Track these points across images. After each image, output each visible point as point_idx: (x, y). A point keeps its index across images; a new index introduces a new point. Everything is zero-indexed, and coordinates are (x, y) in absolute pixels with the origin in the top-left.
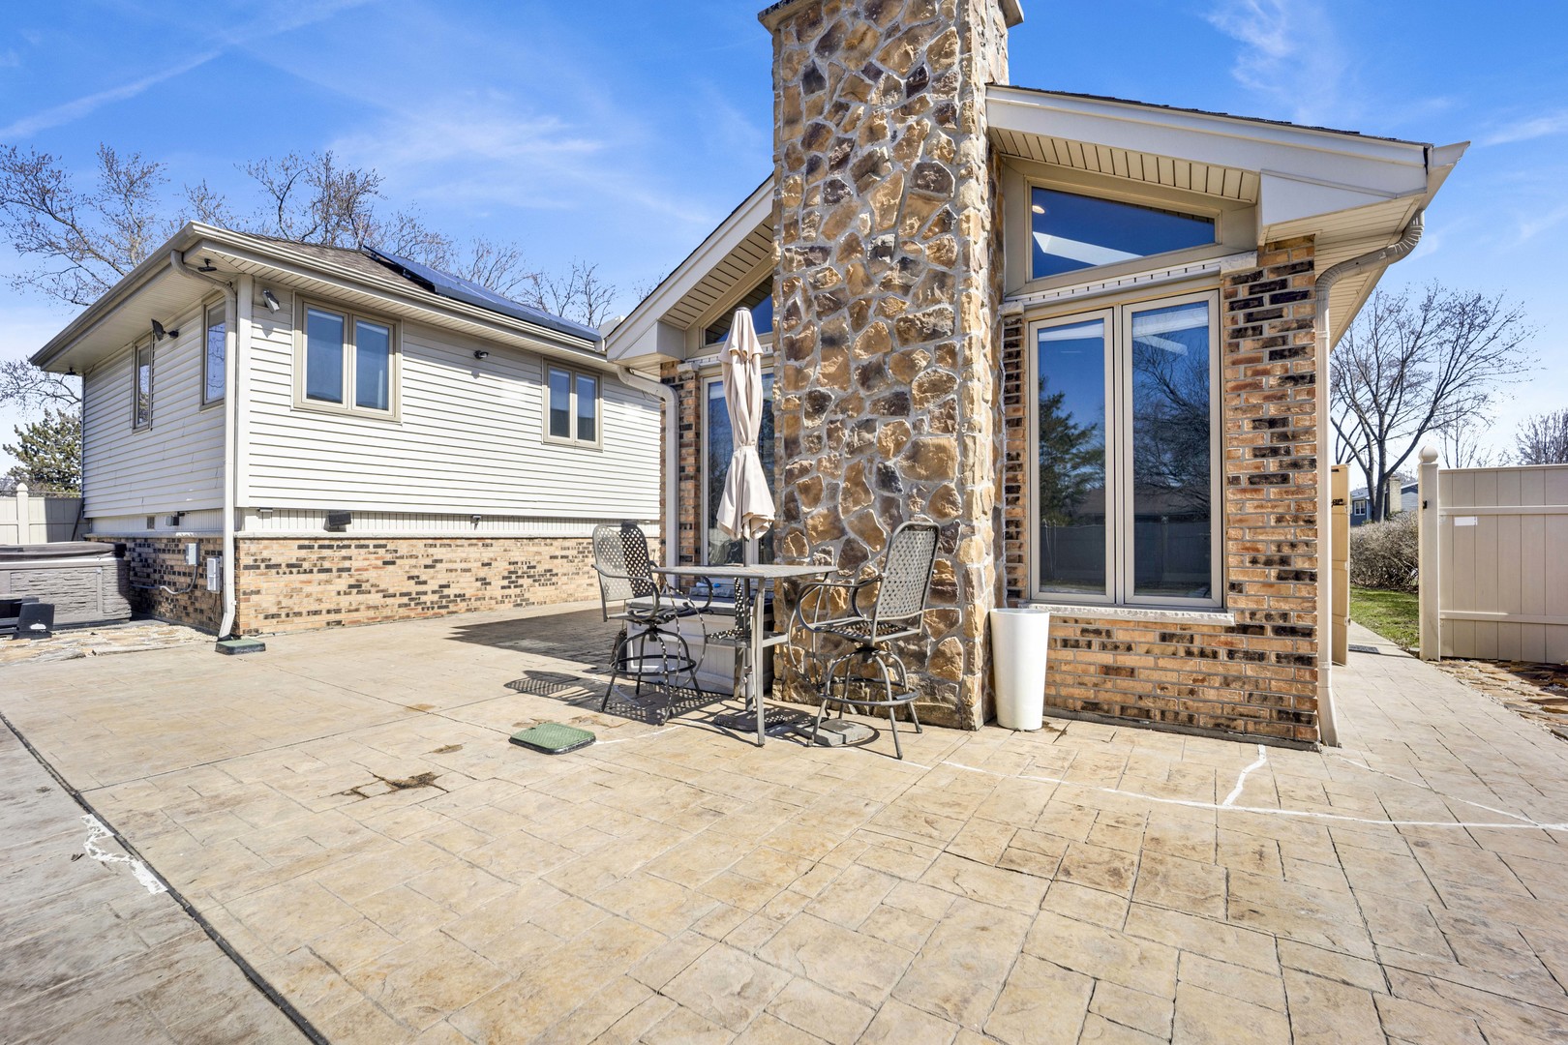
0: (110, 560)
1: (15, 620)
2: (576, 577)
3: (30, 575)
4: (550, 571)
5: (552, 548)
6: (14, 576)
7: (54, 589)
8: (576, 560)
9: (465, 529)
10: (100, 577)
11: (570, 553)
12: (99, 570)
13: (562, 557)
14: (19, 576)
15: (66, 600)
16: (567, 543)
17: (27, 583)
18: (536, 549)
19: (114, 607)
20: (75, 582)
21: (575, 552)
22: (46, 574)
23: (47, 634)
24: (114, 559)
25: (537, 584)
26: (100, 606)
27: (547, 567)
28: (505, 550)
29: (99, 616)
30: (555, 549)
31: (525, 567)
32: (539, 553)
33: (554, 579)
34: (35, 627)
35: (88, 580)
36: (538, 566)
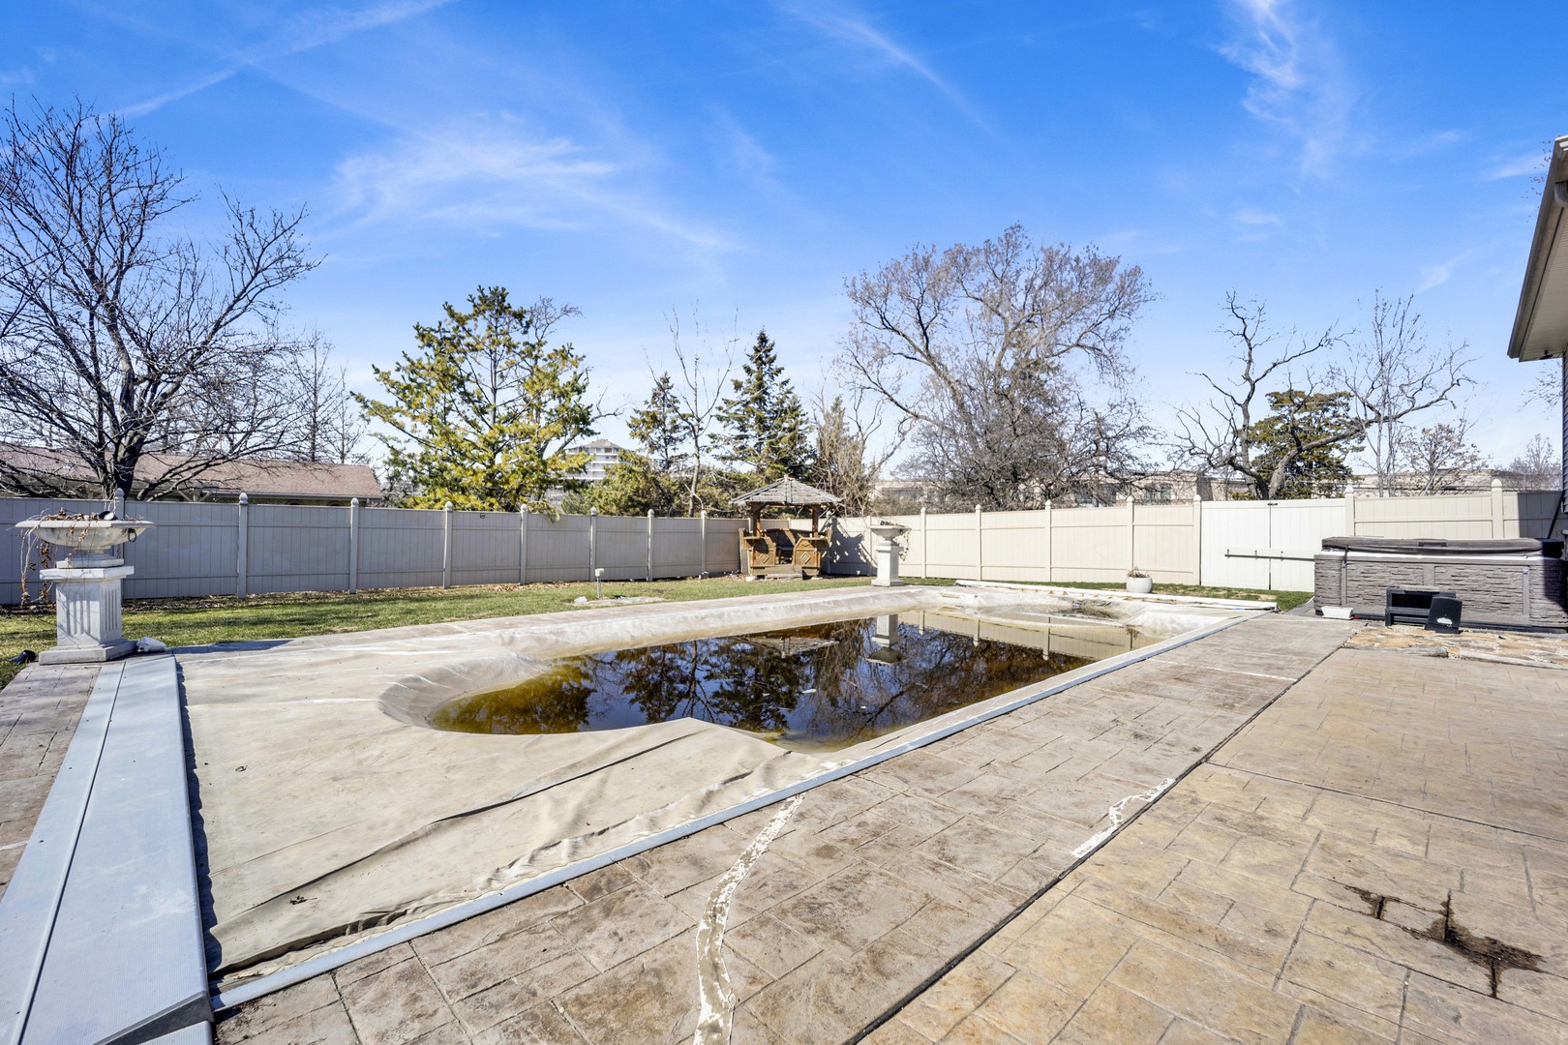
0: (1537, 559)
1: (1426, 612)
3: (1453, 570)
6: (1437, 569)
7: (1475, 586)
10: (1526, 579)
12: (1526, 569)
14: (1443, 570)
15: (1488, 598)
17: (1449, 577)
19: (1543, 614)
20: (1498, 581)
22: (1468, 570)
23: (1454, 629)
24: (1541, 558)
26: (1527, 609)
29: (1524, 619)
34: (1442, 621)
35: (1513, 580)
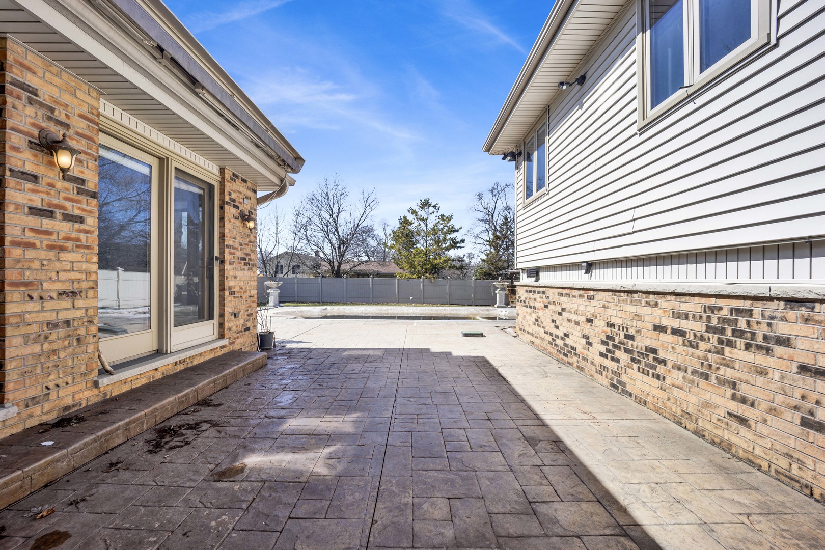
2: (702, 382)
4: (654, 351)
5: (658, 312)
8: (703, 346)
9: (578, 278)
11: (693, 327)
13: (675, 332)
16: (685, 306)
18: (633, 309)
21: (699, 327)
25: (635, 366)
27: (648, 343)
28: (604, 307)
30: (661, 314)
31: (622, 334)
32: (638, 316)
33: (660, 369)
36: (638, 337)
